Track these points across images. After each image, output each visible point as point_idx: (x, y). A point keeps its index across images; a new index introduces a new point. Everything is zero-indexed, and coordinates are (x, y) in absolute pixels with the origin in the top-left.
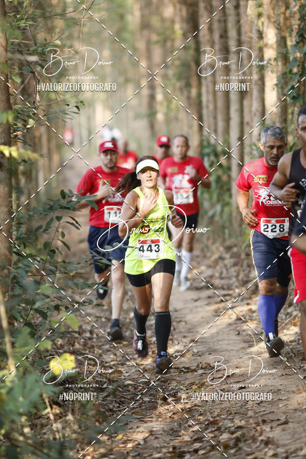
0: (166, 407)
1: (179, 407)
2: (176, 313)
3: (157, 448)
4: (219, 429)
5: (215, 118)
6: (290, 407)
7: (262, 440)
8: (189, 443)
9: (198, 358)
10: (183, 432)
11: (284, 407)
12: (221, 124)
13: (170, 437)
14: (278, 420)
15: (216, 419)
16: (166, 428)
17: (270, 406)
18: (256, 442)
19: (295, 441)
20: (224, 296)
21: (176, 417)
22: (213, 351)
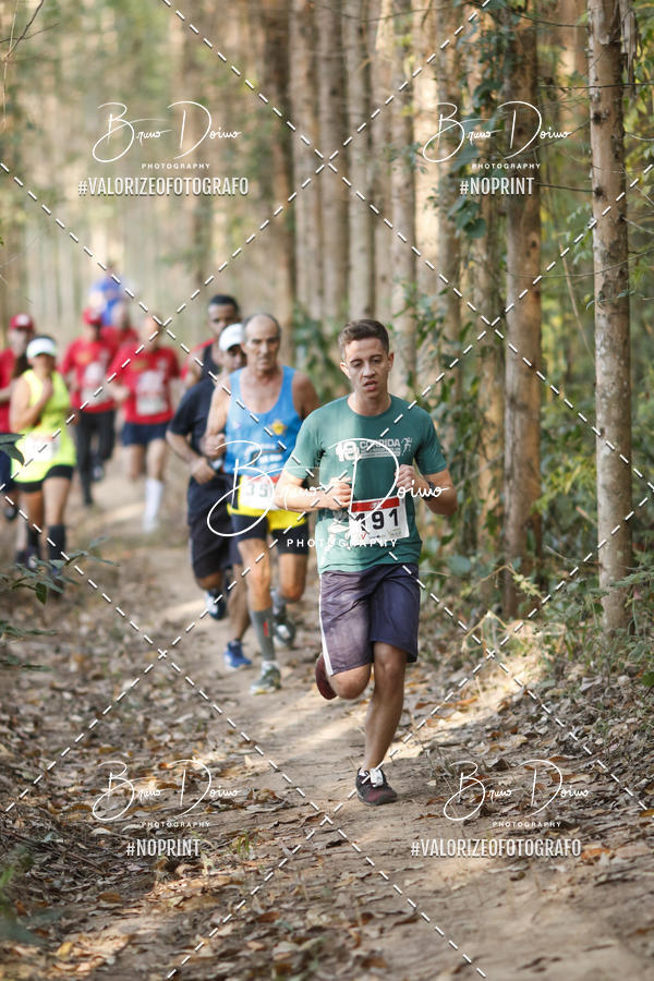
0: (172, 885)
1: (199, 883)
2: (220, 682)
3: (141, 971)
4: (273, 933)
5: (320, 265)
6: (428, 887)
7: (358, 957)
8: (209, 962)
9: (253, 779)
10: (198, 937)
11: (415, 886)
12: (332, 278)
13: (171, 949)
14: (401, 913)
15: (270, 911)
16: (165, 930)
17: (386, 883)
18: (346, 962)
19: (425, 959)
21: (188, 907)
22: (286, 764)
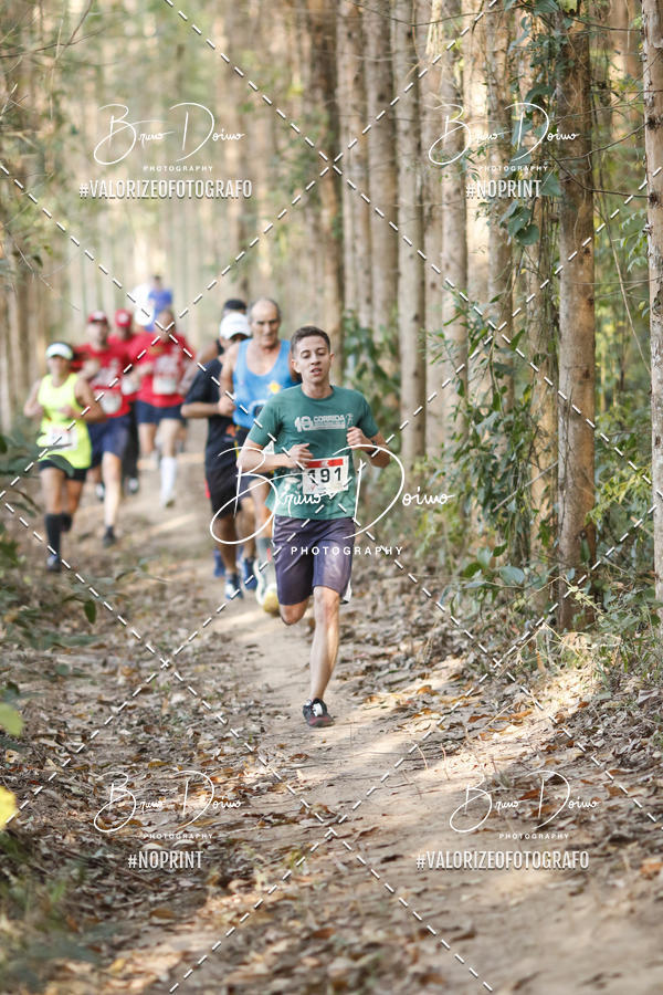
0: (225, 901)
1: (252, 899)
2: (269, 695)
3: (195, 989)
4: (329, 949)
5: (368, 272)
6: (485, 902)
7: (416, 974)
8: (263, 979)
9: (305, 793)
10: (252, 954)
11: (472, 902)
12: (380, 286)
13: (225, 966)
14: (457, 929)
15: (325, 926)
16: (218, 946)
17: (443, 898)
18: (403, 978)
20: (376, 657)
21: (243, 922)
22: (338, 778)
